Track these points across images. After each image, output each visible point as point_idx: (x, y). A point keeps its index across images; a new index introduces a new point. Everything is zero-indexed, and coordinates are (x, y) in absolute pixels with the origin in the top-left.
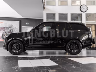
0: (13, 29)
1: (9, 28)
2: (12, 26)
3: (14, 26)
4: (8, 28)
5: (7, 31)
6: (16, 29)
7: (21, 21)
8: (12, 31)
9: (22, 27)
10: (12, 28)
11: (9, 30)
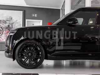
0: (13, 23)
1: (7, 22)
2: (12, 19)
3: (14, 19)
4: (5, 22)
5: (4, 26)
6: (17, 23)
7: (25, 11)
8: (12, 26)
9: (26, 20)
10: (11, 22)
11: (7, 25)
